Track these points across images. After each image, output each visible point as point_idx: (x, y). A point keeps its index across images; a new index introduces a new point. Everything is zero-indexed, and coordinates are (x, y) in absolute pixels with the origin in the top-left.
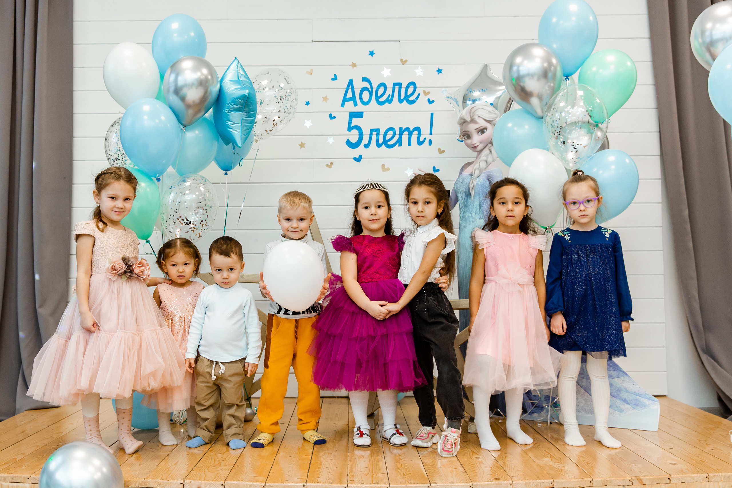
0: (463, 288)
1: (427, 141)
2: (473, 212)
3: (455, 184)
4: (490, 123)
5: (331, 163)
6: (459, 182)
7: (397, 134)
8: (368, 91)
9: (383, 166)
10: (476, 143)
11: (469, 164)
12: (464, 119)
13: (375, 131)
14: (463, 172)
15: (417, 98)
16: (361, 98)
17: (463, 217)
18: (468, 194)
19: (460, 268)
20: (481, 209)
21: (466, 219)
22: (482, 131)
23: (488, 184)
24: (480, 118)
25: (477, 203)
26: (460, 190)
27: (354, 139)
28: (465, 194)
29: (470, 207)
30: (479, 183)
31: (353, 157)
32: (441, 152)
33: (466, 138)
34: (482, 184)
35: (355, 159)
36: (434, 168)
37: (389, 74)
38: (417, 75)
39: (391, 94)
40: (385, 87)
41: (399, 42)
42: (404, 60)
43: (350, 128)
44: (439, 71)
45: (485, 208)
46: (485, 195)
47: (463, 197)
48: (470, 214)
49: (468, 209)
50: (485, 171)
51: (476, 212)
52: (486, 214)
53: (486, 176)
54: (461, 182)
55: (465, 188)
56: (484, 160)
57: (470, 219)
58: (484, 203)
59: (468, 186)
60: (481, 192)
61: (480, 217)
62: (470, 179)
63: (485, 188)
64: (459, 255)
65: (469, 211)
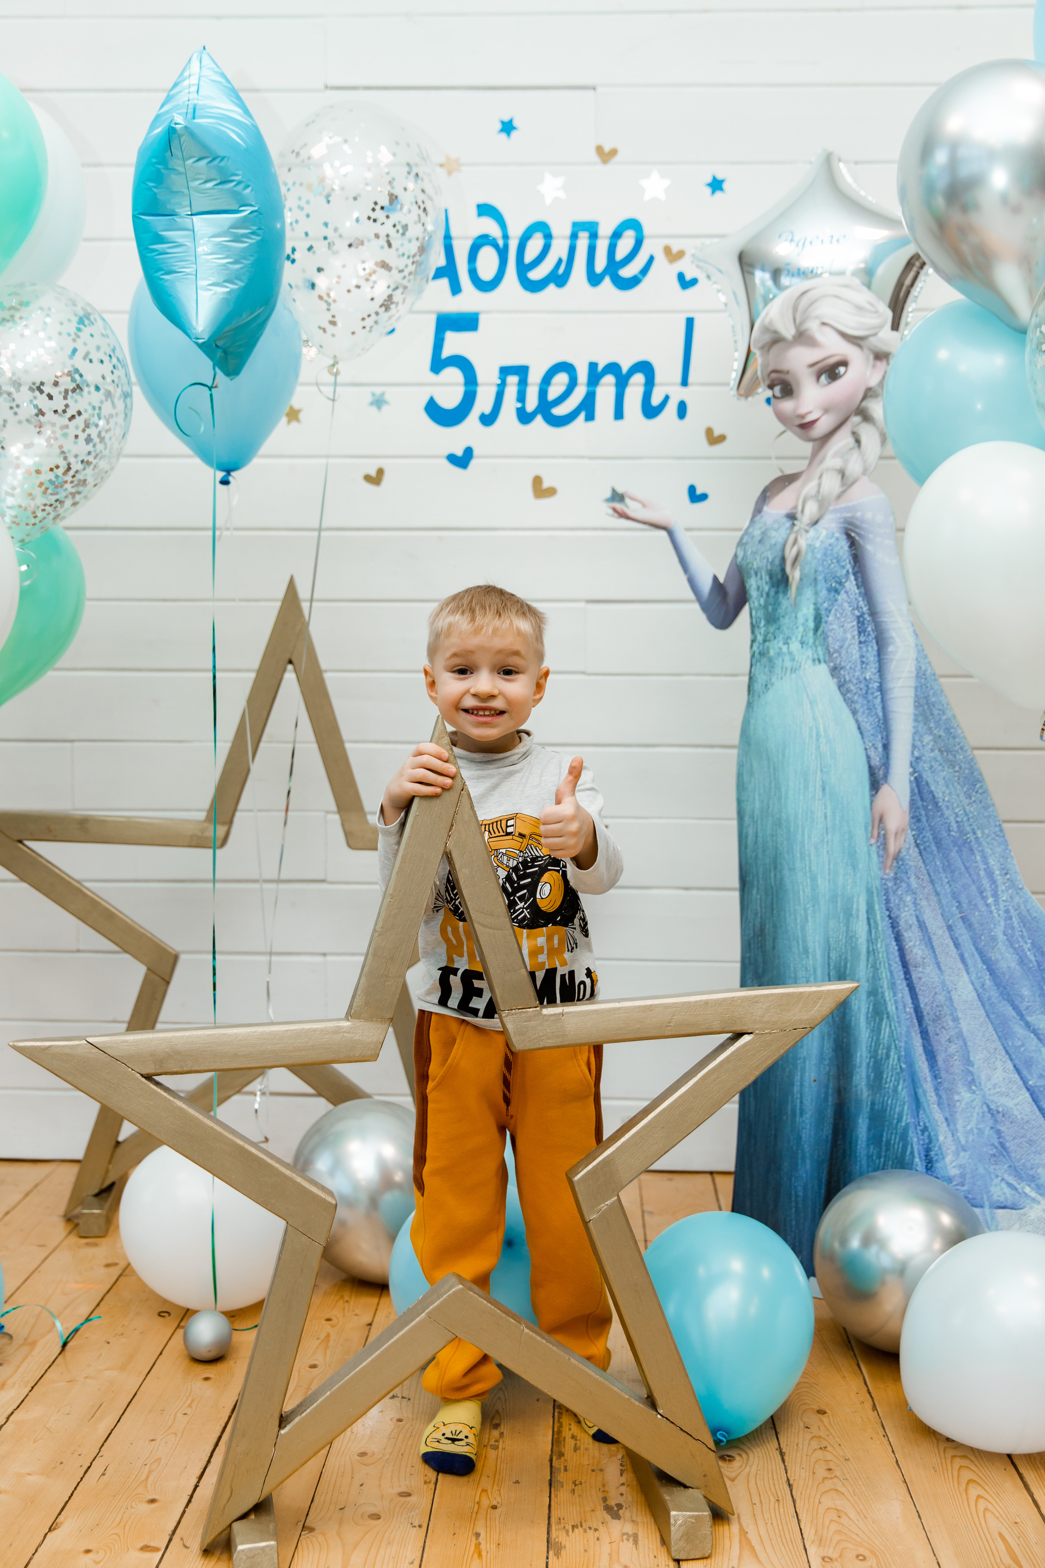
0: (755, 883)
1: (672, 408)
2: (794, 638)
3: (740, 544)
4: (860, 345)
5: (380, 472)
6: (753, 537)
7: (581, 385)
8: (495, 246)
9: (537, 481)
10: (810, 412)
11: (787, 480)
12: (775, 332)
13: (515, 374)
14: (765, 508)
15: (645, 271)
16: (473, 273)
17: (760, 653)
18: (780, 581)
19: (747, 819)
20: (821, 629)
21: (770, 660)
22: (832, 371)
23: (846, 548)
24: (827, 329)
25: (807, 611)
26: (755, 566)
27: (450, 399)
28: (771, 577)
29: (785, 621)
30: (818, 544)
31: (447, 453)
32: (714, 439)
33: (778, 394)
34: (826, 549)
35: (453, 459)
36: (692, 489)
37: (562, 195)
38: (647, 197)
39: (565, 257)
40: (548, 236)
41: (591, 92)
42: (607, 149)
43: (438, 364)
44: (716, 185)
45: (835, 627)
46: (834, 585)
47: (763, 590)
48: (784, 644)
49: (779, 629)
50: (838, 507)
51: (804, 638)
52: (836, 648)
53: (842, 520)
54: (759, 538)
55: (770, 560)
56: (836, 470)
57: (783, 661)
58: (830, 611)
59: (780, 554)
60: (823, 575)
61: (816, 657)
62: (788, 531)
63: (835, 561)
64: (746, 778)
65: (781, 636)
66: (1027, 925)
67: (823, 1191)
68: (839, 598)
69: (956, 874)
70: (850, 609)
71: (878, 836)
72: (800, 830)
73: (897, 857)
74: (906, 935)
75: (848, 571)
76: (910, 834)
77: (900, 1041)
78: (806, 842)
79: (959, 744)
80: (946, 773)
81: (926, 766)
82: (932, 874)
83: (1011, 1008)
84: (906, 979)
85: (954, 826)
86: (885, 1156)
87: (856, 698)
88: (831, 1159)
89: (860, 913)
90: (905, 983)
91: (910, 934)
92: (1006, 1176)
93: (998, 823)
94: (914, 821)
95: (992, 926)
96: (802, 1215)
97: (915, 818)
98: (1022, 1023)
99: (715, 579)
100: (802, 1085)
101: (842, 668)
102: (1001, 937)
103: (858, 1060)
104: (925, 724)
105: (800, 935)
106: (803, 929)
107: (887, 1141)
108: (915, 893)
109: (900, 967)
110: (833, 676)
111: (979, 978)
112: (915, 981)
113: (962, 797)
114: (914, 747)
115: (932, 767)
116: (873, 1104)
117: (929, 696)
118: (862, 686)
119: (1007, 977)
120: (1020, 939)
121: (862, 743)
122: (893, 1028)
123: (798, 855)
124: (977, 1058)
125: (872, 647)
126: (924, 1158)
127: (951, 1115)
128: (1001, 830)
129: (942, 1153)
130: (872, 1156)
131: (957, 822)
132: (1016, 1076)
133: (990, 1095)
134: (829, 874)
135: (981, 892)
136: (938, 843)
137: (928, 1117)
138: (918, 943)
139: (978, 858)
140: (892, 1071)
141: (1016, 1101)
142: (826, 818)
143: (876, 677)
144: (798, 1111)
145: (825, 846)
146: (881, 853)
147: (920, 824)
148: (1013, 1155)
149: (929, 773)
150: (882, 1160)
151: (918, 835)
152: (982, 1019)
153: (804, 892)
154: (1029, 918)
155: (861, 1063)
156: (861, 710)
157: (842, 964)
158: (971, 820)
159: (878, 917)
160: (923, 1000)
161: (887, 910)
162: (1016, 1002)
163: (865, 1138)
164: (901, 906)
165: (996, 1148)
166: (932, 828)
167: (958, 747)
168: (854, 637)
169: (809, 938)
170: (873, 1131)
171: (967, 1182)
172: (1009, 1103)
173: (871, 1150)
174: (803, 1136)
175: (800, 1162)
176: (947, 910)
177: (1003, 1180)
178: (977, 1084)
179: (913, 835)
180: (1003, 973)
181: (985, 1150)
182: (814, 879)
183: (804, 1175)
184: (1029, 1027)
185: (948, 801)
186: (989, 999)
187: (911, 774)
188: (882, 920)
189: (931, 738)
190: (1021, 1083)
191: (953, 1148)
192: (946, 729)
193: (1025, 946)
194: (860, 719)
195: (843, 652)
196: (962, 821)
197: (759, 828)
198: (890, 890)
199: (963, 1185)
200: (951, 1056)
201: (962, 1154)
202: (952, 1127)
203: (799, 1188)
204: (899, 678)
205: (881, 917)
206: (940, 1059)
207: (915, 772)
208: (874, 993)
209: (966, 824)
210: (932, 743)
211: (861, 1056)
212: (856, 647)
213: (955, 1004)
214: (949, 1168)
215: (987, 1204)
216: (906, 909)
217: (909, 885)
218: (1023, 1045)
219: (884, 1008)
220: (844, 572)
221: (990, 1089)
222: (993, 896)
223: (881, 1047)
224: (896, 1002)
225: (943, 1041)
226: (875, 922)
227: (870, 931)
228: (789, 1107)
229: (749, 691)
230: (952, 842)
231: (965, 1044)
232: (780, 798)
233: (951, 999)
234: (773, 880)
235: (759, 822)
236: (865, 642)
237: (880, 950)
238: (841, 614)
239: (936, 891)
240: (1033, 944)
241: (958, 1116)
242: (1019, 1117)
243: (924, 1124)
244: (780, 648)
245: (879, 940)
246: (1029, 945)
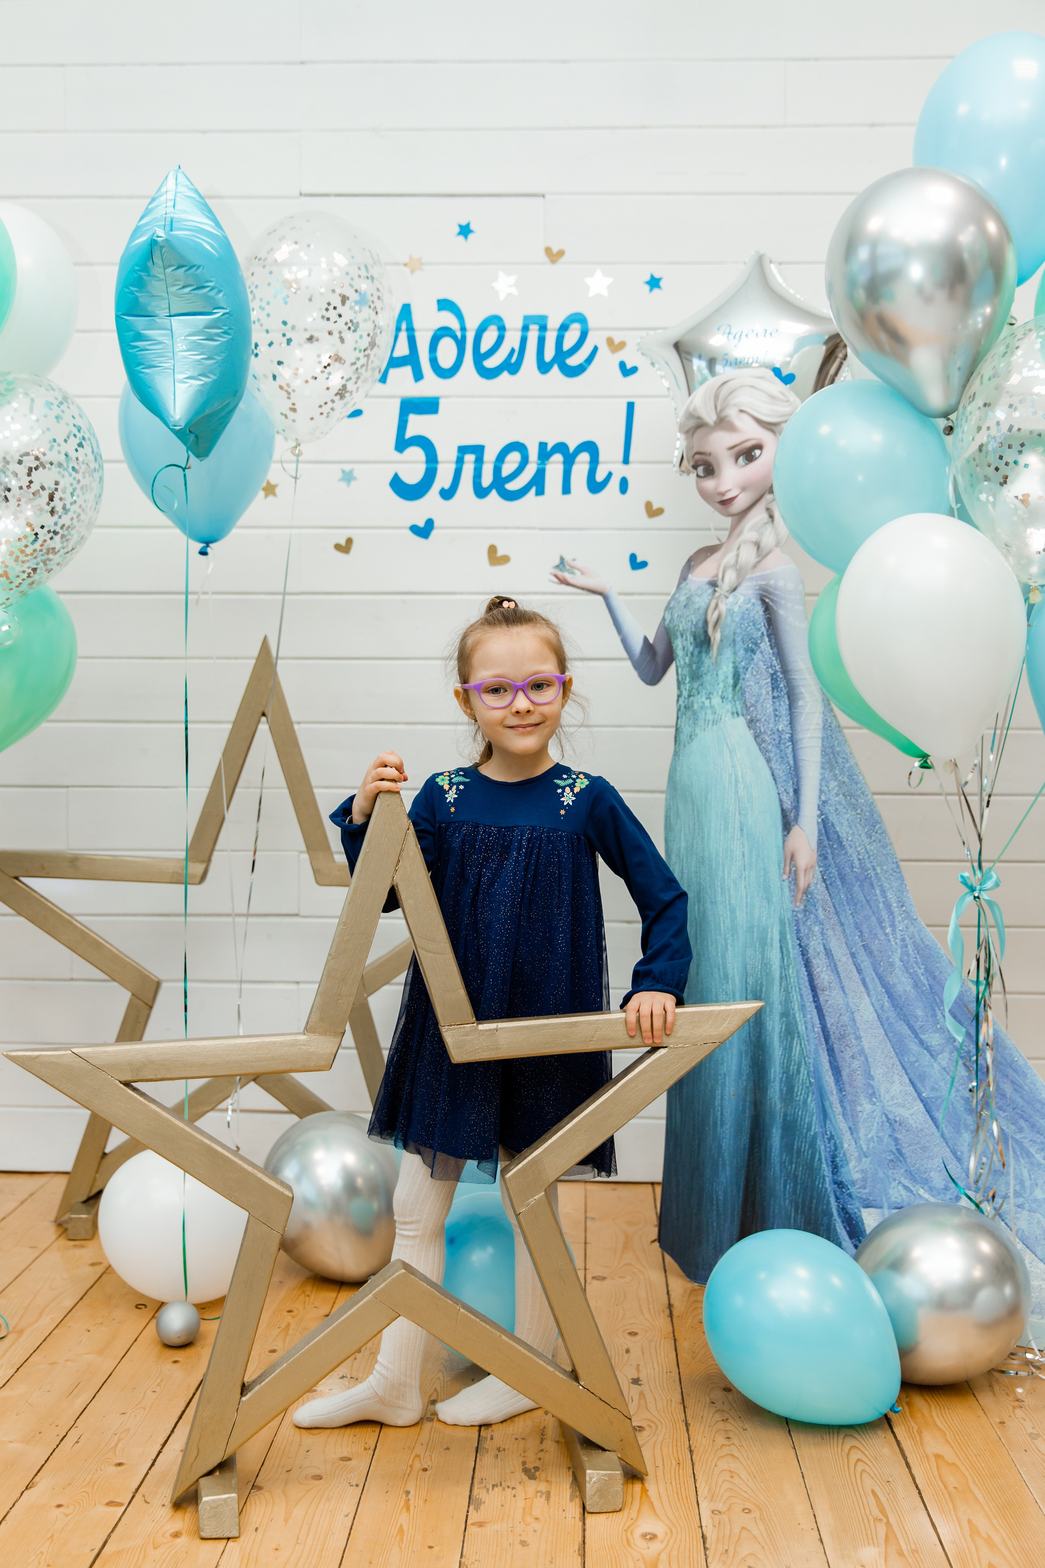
1: (614, 483)
2: (715, 694)
3: (668, 608)
4: (773, 431)
5: (349, 541)
6: (679, 602)
7: (532, 462)
8: (454, 337)
9: (492, 550)
10: (729, 490)
11: (709, 551)
12: (699, 418)
13: (472, 452)
14: (690, 576)
15: (590, 360)
16: (434, 361)
17: (685, 707)
18: (703, 642)
20: (739, 685)
21: (694, 713)
22: (748, 454)
23: (761, 612)
24: (744, 416)
25: (727, 669)
26: (681, 628)
27: (413, 475)
28: (695, 638)
29: (707, 678)
30: (736, 609)
31: (410, 524)
32: (653, 512)
33: (701, 474)
34: (743, 613)
35: (415, 529)
36: (633, 557)
37: (514, 291)
38: (591, 294)
39: (517, 348)
40: (502, 329)
41: (541, 199)
42: (555, 250)
43: (402, 444)
44: (654, 283)
45: (751, 683)
46: (750, 645)
47: (688, 650)
48: (707, 699)
49: (702, 685)
50: (754, 575)
51: (724, 694)
52: (753, 702)
53: (757, 587)
54: (684, 603)
55: (694, 623)
56: (752, 542)
57: (706, 714)
58: (747, 669)
59: (703, 617)
60: (741, 637)
61: (735, 711)
62: (710, 597)
63: (751, 624)
64: (673, 820)
65: (704, 691)
66: (921, 952)
67: (741, 1195)
68: (755, 657)
69: (859, 906)
70: (765, 667)
71: (790, 873)
72: (721, 867)
73: (806, 892)
74: (815, 962)
75: (763, 633)
76: (818, 870)
77: (809, 1058)
78: (726, 878)
79: (861, 789)
80: (849, 815)
81: (832, 809)
82: (837, 906)
83: (906, 1027)
84: (815, 1002)
85: (857, 863)
86: (796, 1163)
87: (770, 747)
88: (748, 1166)
89: (774, 942)
90: (813, 1005)
91: (818, 961)
92: (903, 1180)
93: (895, 861)
94: (821, 858)
95: (890, 953)
96: (722, 1217)
97: (823, 857)
98: (916, 1040)
99: (646, 639)
100: (722, 1099)
101: (757, 721)
102: (898, 963)
103: (772, 1076)
104: (831, 771)
105: (721, 962)
106: (724, 957)
107: (798, 1148)
108: (822, 924)
109: (810, 991)
110: (749, 727)
111: (879, 1000)
112: (822, 1003)
113: (864, 837)
114: (821, 791)
115: (837, 810)
116: (785, 1115)
117: (834, 745)
118: (775, 737)
119: (903, 999)
120: (914, 965)
121: (775, 788)
122: (803, 1046)
123: (719, 890)
124: (878, 1072)
125: (784, 702)
126: (831, 1164)
127: (854, 1125)
128: (898, 867)
129: (846, 1160)
130: (785, 1162)
131: (859, 859)
132: (912, 1088)
133: (888, 1106)
134: (747, 907)
135: (880, 923)
136: (843, 878)
137: (834, 1126)
138: (825, 969)
139: (878, 892)
140: (802, 1085)
141: (911, 1112)
142: (744, 856)
143: (788, 729)
144: (719, 1123)
145: (743, 882)
146: (792, 887)
147: (826, 861)
148: (909, 1160)
149: (835, 816)
150: (794, 1166)
151: (825, 871)
152: (881, 1038)
153: (724, 923)
154: (923, 946)
155: (775, 1078)
156: (775, 759)
157: (758, 988)
158: (872, 858)
159: (790, 945)
160: (829, 1021)
161: (798, 939)
162: (911, 1022)
163: (778, 1147)
164: (810, 935)
165: (894, 1154)
166: (837, 865)
167: (860, 792)
168: (768, 693)
169: (728, 965)
170: (785, 1140)
171: (868, 1185)
172: (905, 1113)
173: (784, 1157)
174: (724, 1145)
175: (720, 1168)
176: (850, 939)
177: (900, 1183)
178: (877, 1097)
179: (821, 872)
180: (900, 996)
181: (884, 1156)
182: (733, 911)
183: (725, 1181)
184: (923, 1044)
185: (851, 841)
186: (887, 1019)
187: (819, 816)
188: (794, 949)
189: (836, 783)
190: (915, 1095)
191: (856, 1154)
192: (850, 775)
193: (918, 971)
194: (773, 766)
195: (759, 706)
196: (863, 859)
197: (685, 865)
198: (800, 922)
199: (865, 1189)
200: (854, 1071)
201: (864, 1160)
202: (855, 1135)
203: (720, 1192)
204: (809, 730)
205: (793, 945)
206: (845, 1073)
207: (822, 814)
208: (786, 1014)
209: (867, 861)
210: (837, 788)
211: (775, 1072)
212: (770, 702)
213: (858, 1024)
214: (852, 1172)
215: (886, 1205)
216: (815, 938)
217: (817, 917)
218: (917, 1061)
219: (795, 1028)
220: (760, 634)
221: (888, 1101)
222: (891, 926)
223: (793, 1063)
224: (805, 1023)
225: (847, 1057)
226: (788, 950)
227: (783, 958)
228: (711, 1119)
229: (676, 741)
230: (855, 877)
231: (867, 1060)
232: (703, 838)
233: (854, 1020)
234: (696, 913)
235: (685, 860)
236: (778, 697)
237: (791, 975)
238: (757, 672)
239: (840, 922)
240: (926, 969)
241: (860, 1125)
242: (914, 1126)
243: (831, 1133)
244: (703, 703)
245: (791, 966)
246: (922, 970)
